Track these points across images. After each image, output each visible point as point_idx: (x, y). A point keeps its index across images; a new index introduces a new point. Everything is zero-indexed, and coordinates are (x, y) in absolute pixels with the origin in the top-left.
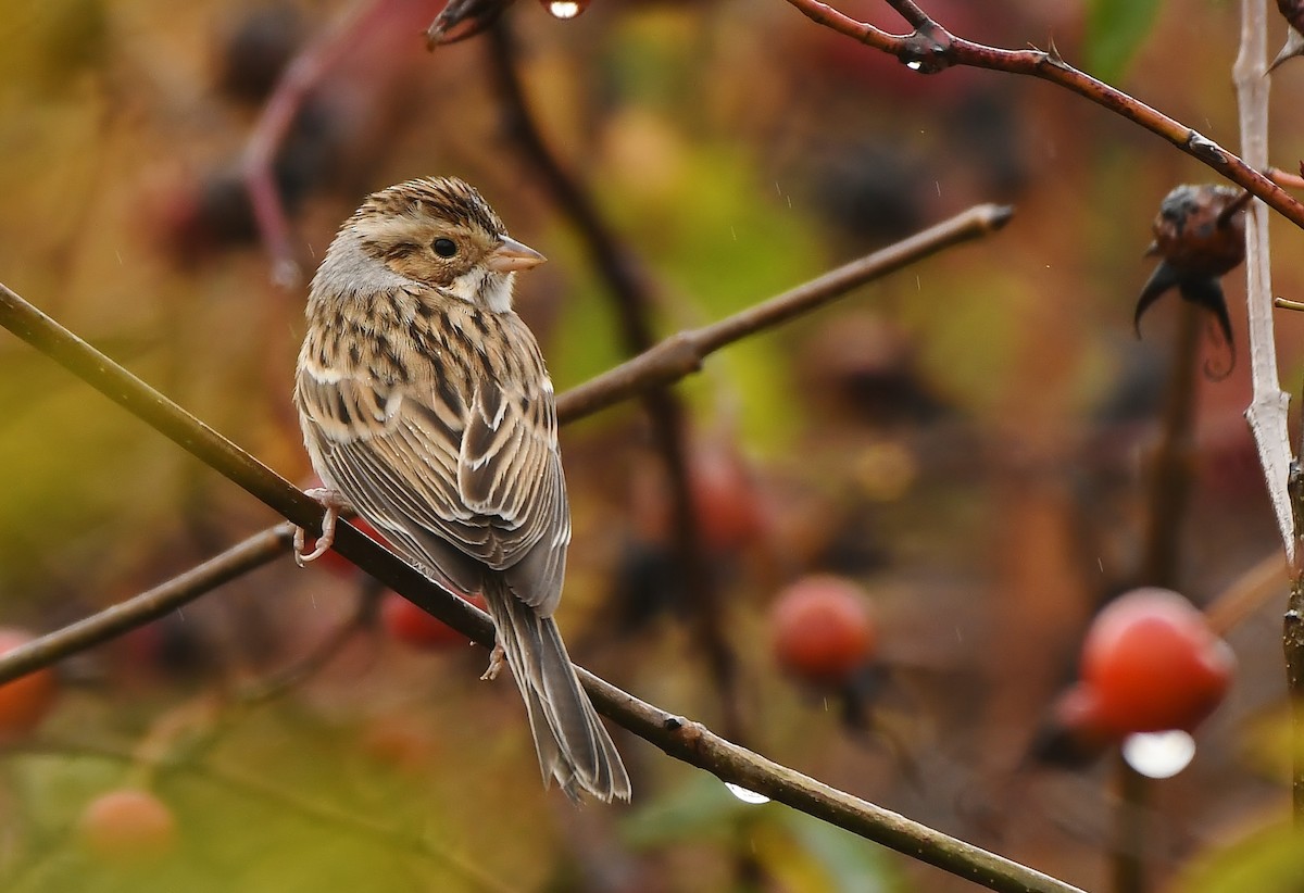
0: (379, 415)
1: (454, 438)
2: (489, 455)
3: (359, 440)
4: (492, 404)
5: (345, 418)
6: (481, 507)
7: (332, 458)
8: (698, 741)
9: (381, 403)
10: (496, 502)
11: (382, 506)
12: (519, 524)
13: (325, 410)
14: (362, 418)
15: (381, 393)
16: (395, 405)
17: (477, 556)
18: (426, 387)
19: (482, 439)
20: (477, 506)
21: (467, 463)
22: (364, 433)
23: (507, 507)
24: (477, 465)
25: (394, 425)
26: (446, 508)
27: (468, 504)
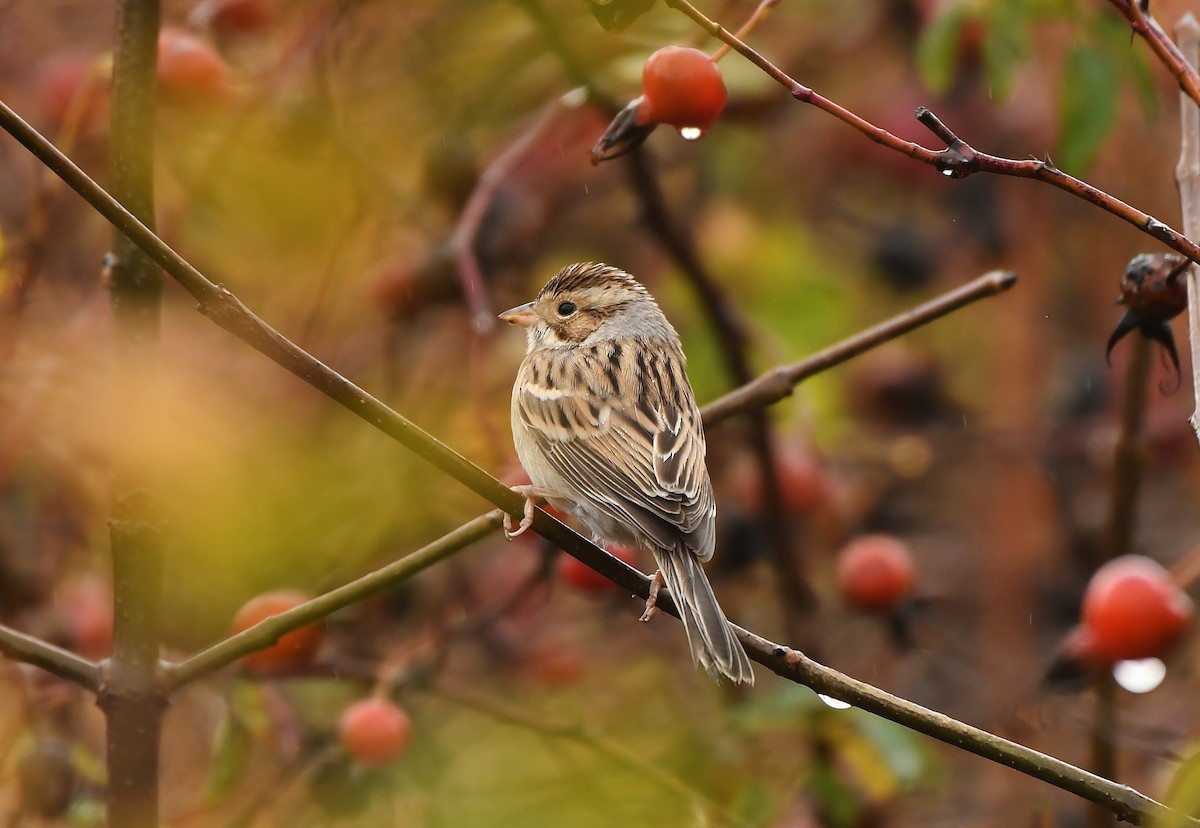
0: (594, 421)
1: (649, 437)
2: (674, 451)
3: (577, 439)
4: (672, 420)
5: (565, 423)
6: (672, 487)
7: (552, 453)
8: (798, 664)
9: (595, 413)
10: (681, 484)
11: (596, 486)
12: (693, 503)
13: (547, 419)
14: (580, 423)
15: (596, 404)
16: (605, 415)
17: (673, 522)
18: (629, 402)
19: (667, 441)
20: (669, 486)
21: (659, 455)
22: (581, 434)
23: (689, 488)
24: (666, 457)
25: (606, 430)
26: (649, 488)
27: (663, 485)
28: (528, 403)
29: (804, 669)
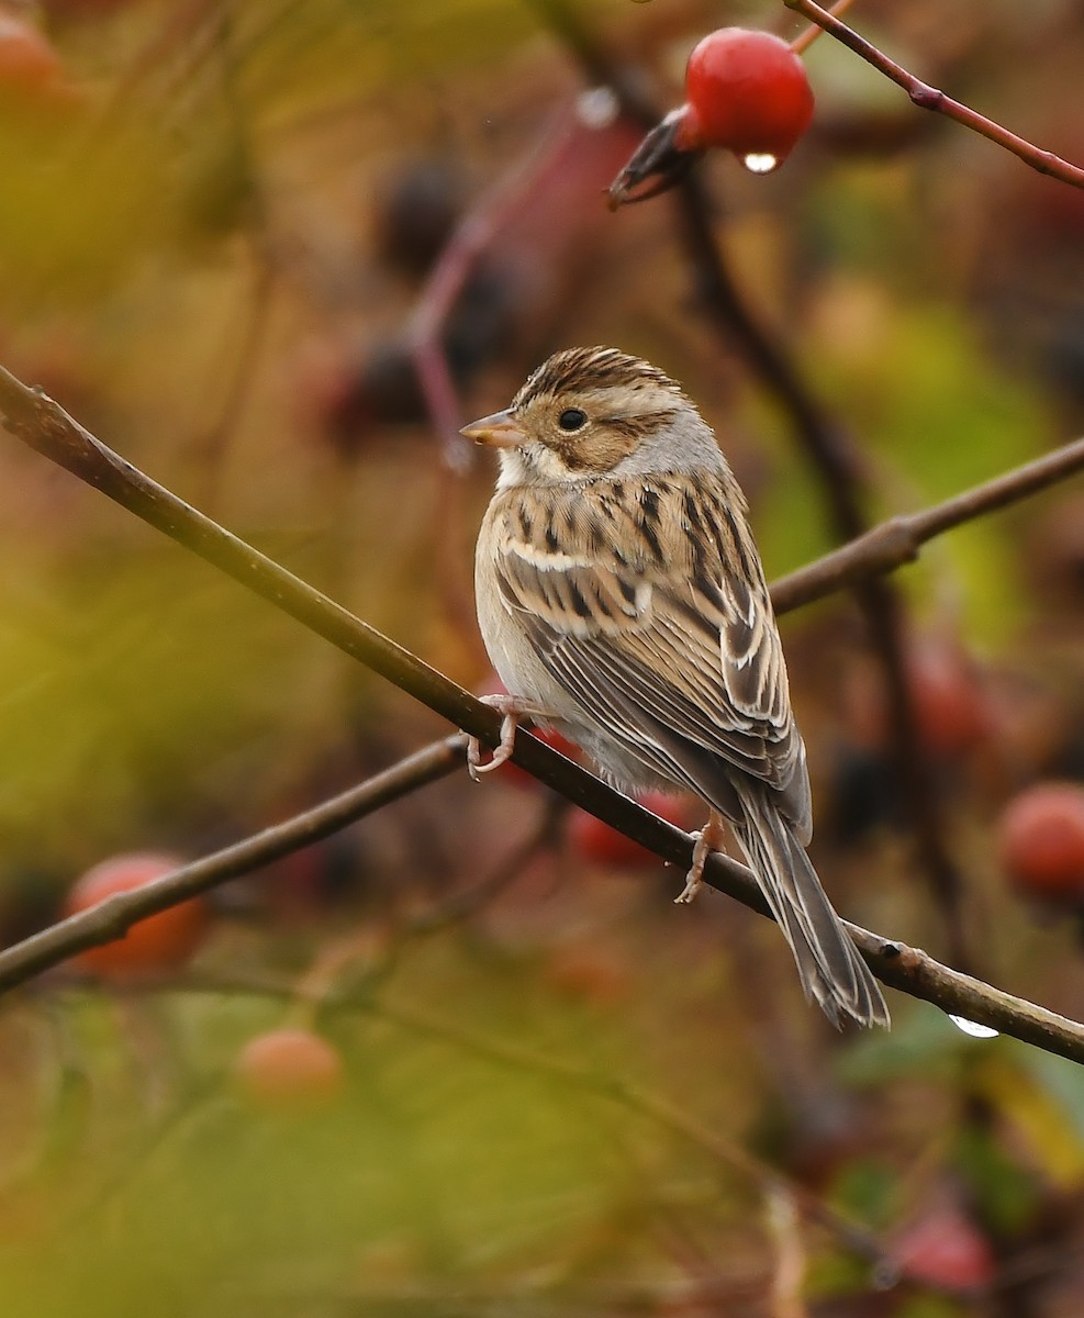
0: (627, 608)
1: (714, 633)
2: (751, 653)
3: (601, 636)
4: (744, 604)
5: (581, 609)
6: (751, 711)
7: (554, 657)
9: (630, 594)
10: (764, 707)
12: (782, 735)
13: (552, 601)
14: (606, 611)
15: (629, 580)
16: (645, 597)
17: (755, 773)
18: (681, 576)
19: (741, 637)
20: (747, 708)
21: (731, 660)
22: (609, 627)
23: (775, 712)
24: (741, 663)
25: (648, 622)
26: (722, 717)
27: (738, 706)
28: (515, 573)
29: (927, 976)
